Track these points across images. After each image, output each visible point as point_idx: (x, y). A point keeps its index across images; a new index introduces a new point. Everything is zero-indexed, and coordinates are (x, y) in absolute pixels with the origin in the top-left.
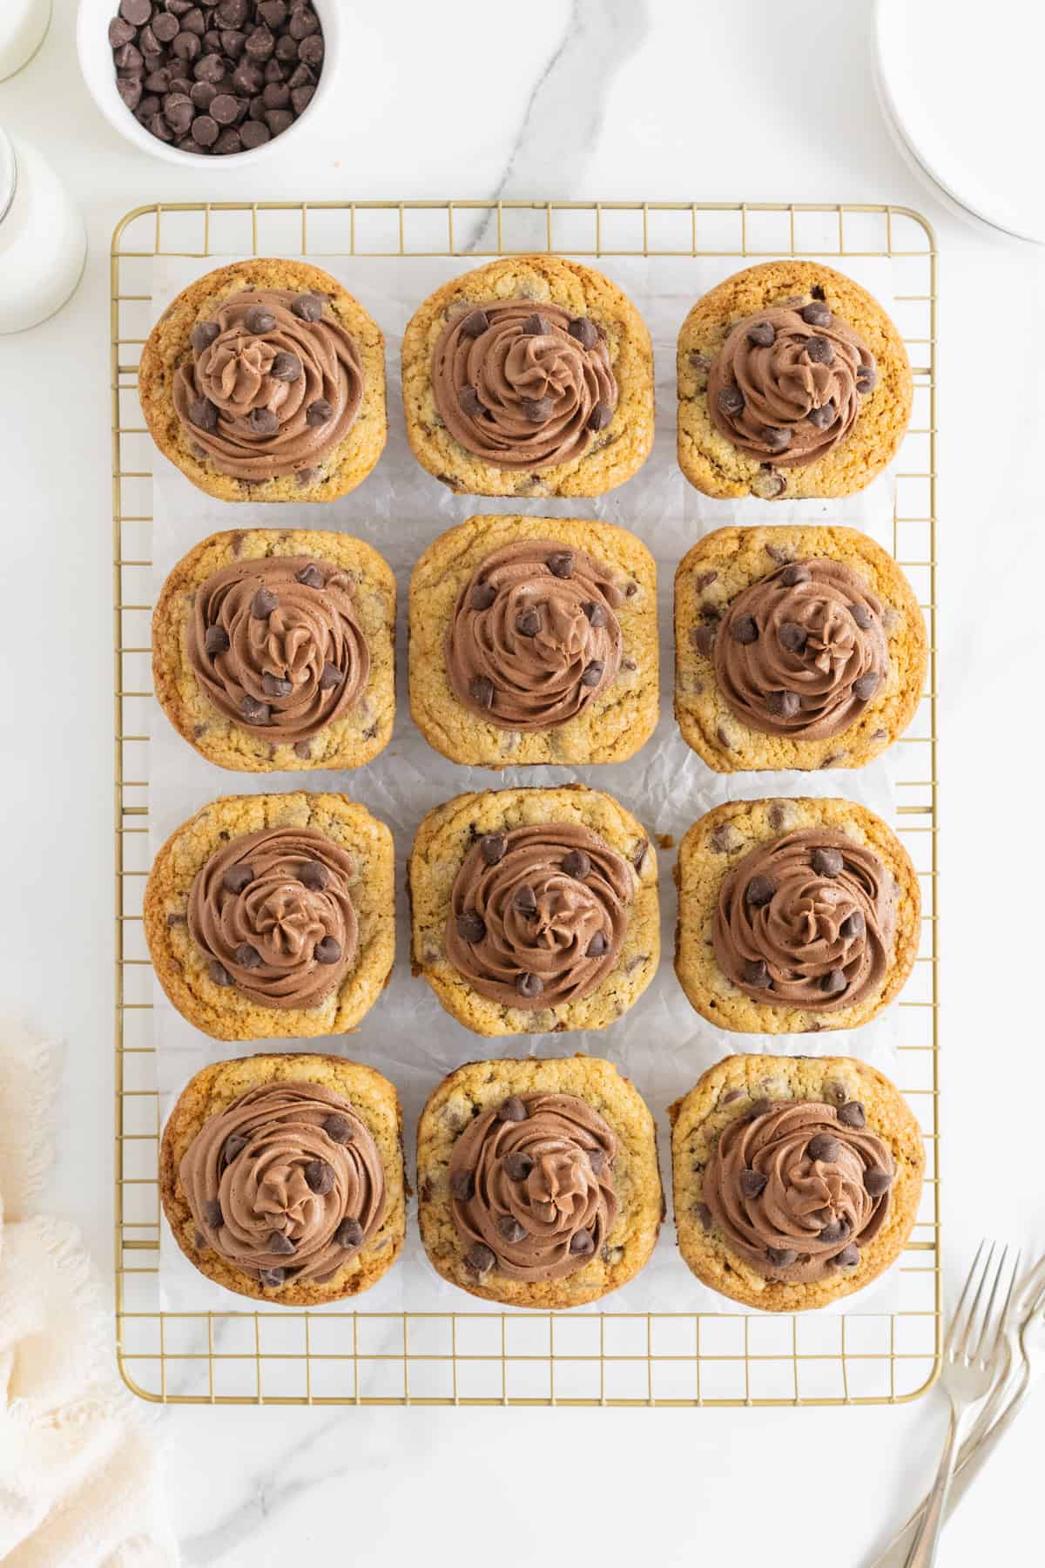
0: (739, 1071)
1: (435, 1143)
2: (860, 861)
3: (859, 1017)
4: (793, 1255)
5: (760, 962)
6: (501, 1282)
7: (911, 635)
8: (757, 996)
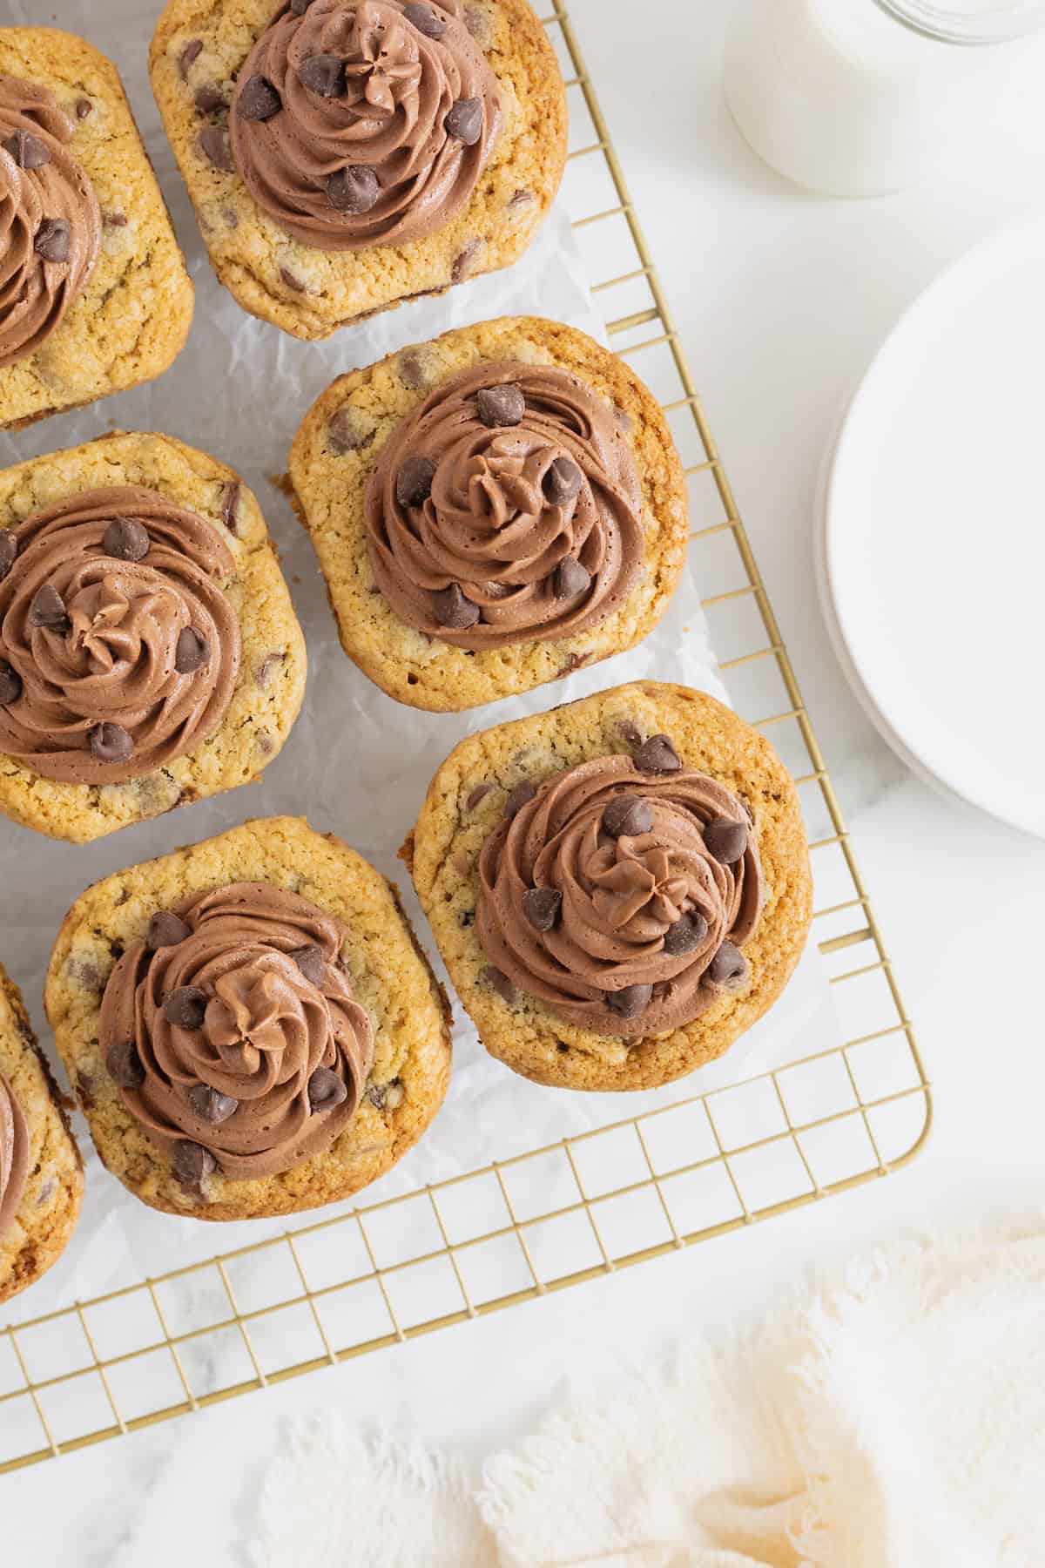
0: (475, 757)
1: (74, 1016)
2: (554, 391)
3: (632, 625)
4: (644, 992)
5: (450, 588)
6: (238, 1188)
7: (519, 38)
8: (473, 644)
